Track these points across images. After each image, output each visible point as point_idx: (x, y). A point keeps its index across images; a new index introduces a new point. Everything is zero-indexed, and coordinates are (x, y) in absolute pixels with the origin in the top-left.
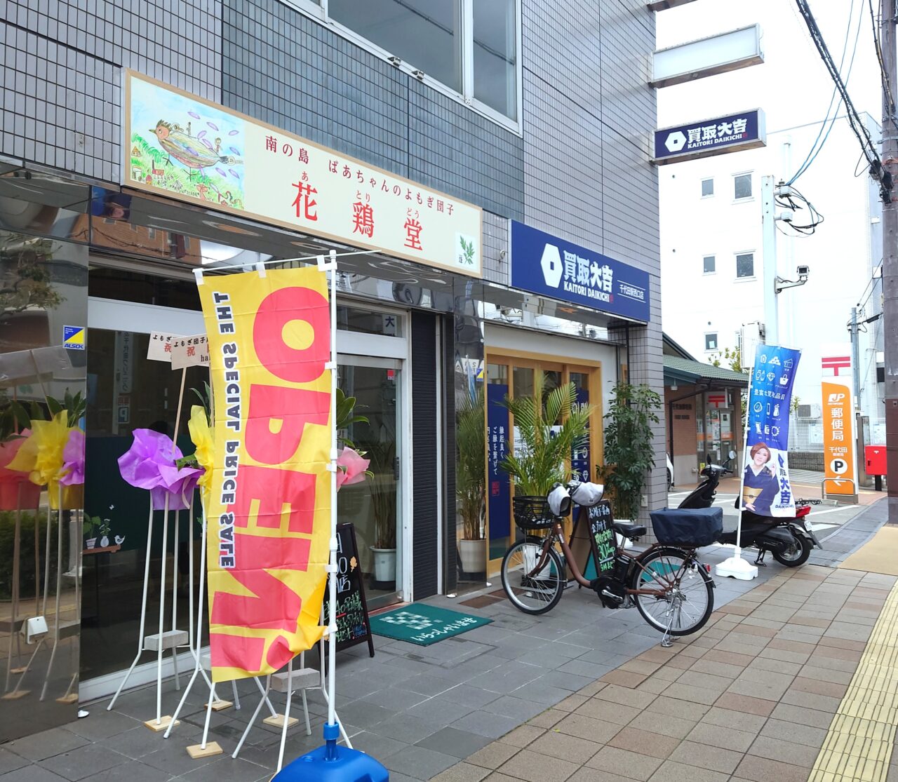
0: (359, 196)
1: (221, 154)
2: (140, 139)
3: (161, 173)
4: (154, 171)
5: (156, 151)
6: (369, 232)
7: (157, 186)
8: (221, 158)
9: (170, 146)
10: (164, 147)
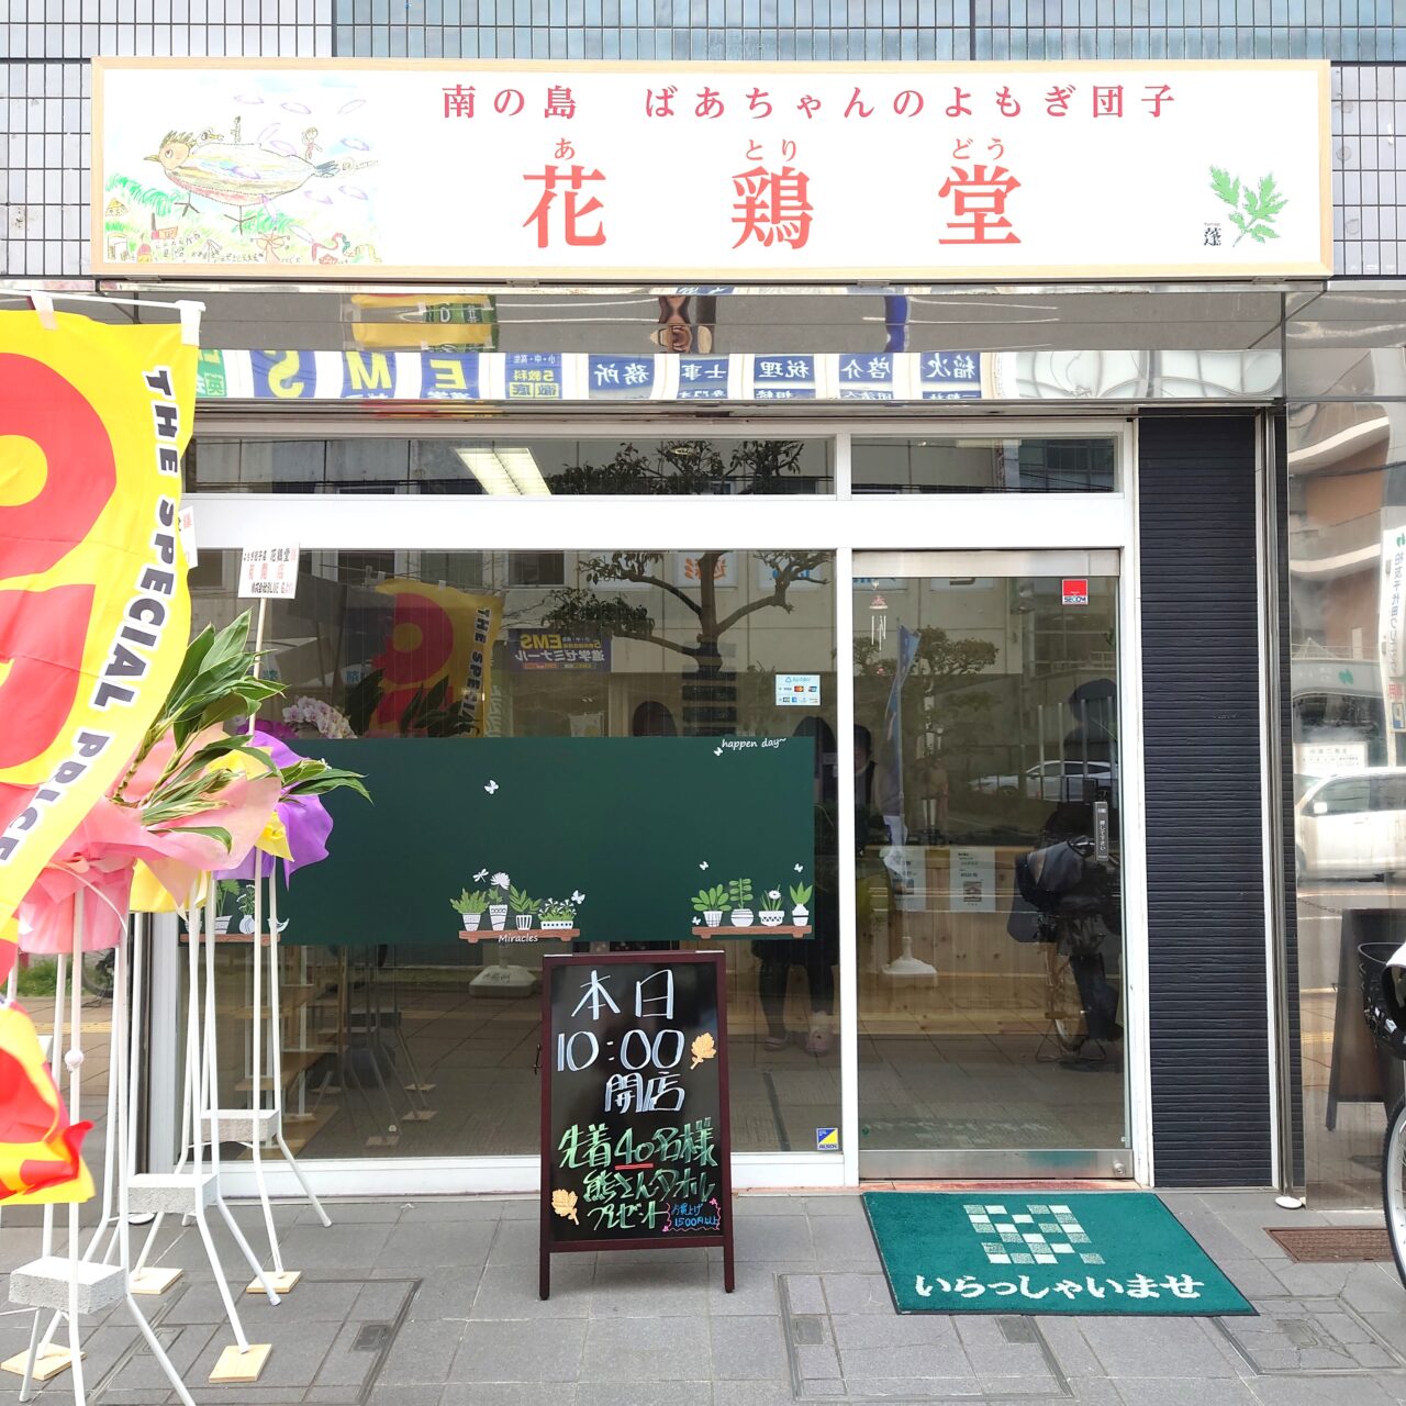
0: (753, 154)
1: (319, 159)
2: (124, 181)
3: (171, 232)
4: (156, 235)
5: (160, 193)
6: (795, 236)
7: (164, 260)
8: (319, 168)
9: (191, 176)
10: (178, 182)
